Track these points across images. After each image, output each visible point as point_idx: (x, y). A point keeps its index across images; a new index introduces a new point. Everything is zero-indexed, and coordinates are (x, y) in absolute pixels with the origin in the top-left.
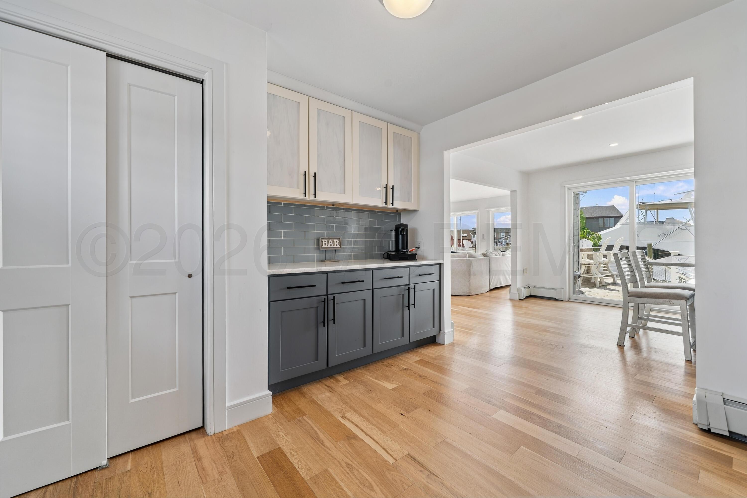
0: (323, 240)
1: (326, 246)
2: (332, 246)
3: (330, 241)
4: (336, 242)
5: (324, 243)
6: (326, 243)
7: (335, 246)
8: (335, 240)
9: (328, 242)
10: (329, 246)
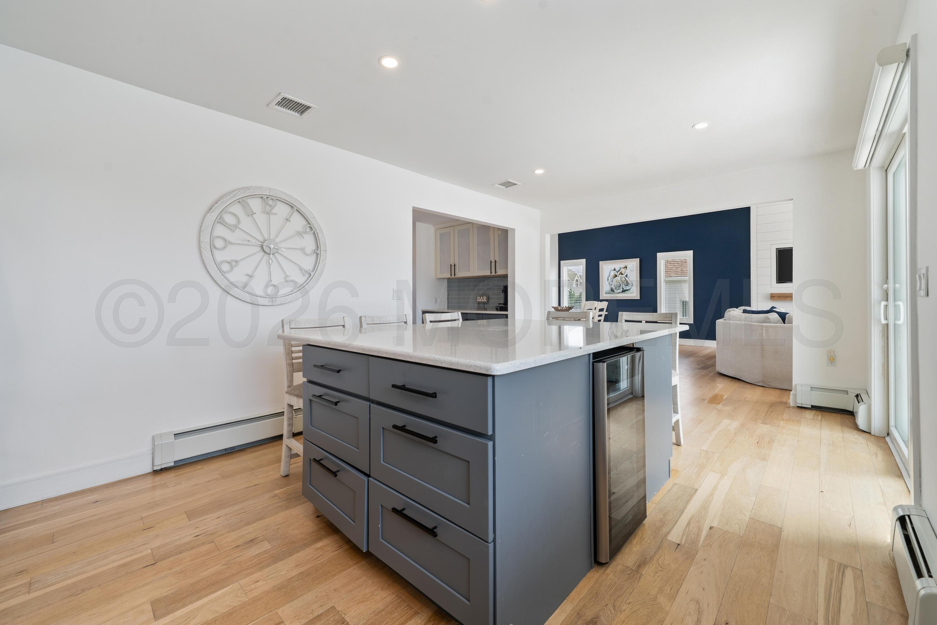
0: (478, 297)
1: (479, 301)
2: (482, 301)
3: (482, 297)
4: (485, 298)
5: (478, 299)
6: (479, 298)
7: (484, 301)
8: (484, 297)
9: (480, 298)
10: (481, 301)
